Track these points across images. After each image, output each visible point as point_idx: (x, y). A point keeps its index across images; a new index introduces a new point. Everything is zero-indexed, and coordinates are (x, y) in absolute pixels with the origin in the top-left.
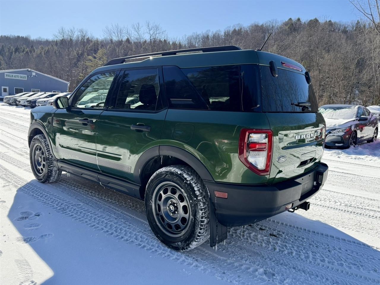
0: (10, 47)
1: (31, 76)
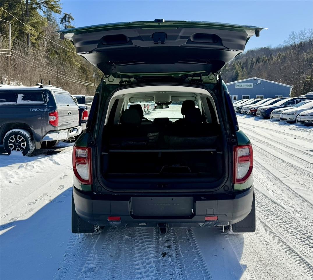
0: (252, 59)
1: (256, 84)
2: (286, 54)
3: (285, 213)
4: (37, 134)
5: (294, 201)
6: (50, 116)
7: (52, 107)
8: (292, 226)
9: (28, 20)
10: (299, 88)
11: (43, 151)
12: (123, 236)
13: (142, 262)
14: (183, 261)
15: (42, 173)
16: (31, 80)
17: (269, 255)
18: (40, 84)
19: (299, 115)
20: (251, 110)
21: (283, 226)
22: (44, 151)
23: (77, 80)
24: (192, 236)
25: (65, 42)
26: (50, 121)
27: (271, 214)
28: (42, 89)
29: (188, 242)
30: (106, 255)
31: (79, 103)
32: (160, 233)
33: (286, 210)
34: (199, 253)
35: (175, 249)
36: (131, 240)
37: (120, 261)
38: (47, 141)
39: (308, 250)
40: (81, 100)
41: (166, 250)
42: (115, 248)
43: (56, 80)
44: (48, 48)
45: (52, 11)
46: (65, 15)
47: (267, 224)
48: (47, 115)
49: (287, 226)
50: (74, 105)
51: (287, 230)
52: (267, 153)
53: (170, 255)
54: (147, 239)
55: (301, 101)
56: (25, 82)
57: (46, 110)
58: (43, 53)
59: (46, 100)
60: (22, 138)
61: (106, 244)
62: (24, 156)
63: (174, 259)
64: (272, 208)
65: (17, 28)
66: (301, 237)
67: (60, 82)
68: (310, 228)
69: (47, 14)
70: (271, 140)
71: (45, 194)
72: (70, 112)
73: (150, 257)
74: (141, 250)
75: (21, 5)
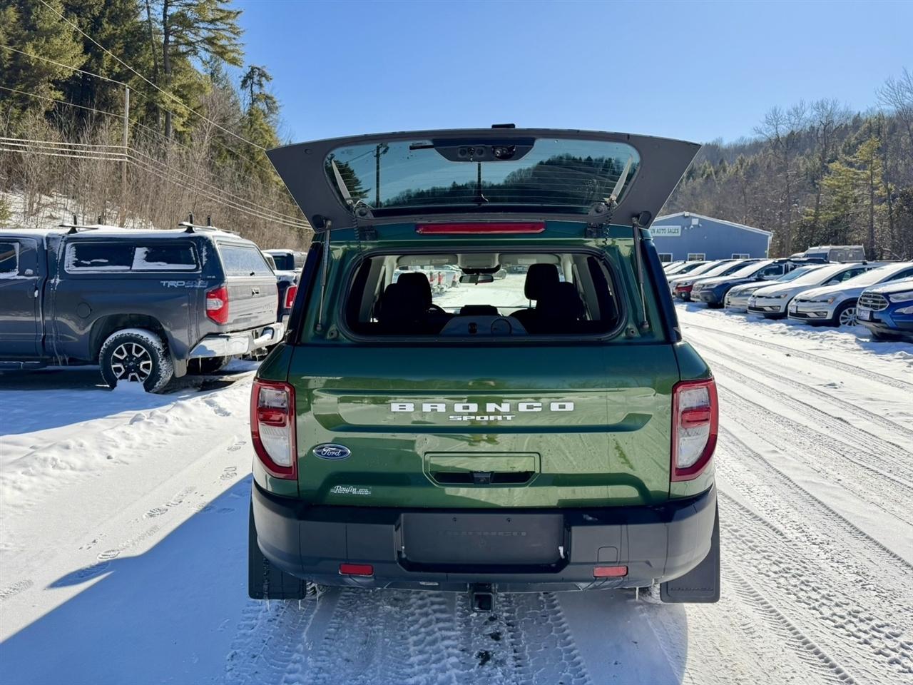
1: (688, 227)
2: (756, 159)
3: (783, 545)
4: (179, 341)
5: (804, 513)
6: (208, 299)
7: (214, 277)
8: (806, 583)
9: (167, 81)
10: (787, 238)
11: (191, 380)
12: (379, 606)
13: (427, 680)
14: (534, 678)
15: (186, 434)
16: (172, 215)
17: (756, 665)
18: (188, 224)
19: (793, 301)
20: (677, 288)
21: (782, 581)
22: (193, 381)
23: (277, 215)
24: (555, 606)
25: (250, 130)
26: (208, 312)
27: (750, 547)
28: (192, 235)
29: (544, 624)
30: (335, 657)
31: (280, 268)
32: (476, 608)
33: (785, 538)
34: (575, 657)
35: (512, 644)
36: (398, 616)
37: (371, 675)
38: (202, 359)
39: (856, 650)
40: (285, 262)
41: (488, 647)
42: (358, 638)
43: (230, 216)
44: (211, 144)
45: (223, 61)
46: (253, 69)
47: (743, 577)
48: (201, 298)
49: (793, 581)
50: (266, 274)
51: (795, 595)
52: (724, 390)
53: (499, 659)
54: (439, 615)
55: (795, 267)
56: (158, 220)
57: (201, 285)
58: (201, 156)
59: (199, 262)
60: (142, 350)
61: (336, 626)
62: (147, 393)
63: (509, 670)
64: (752, 533)
65: (142, 98)
66: (834, 614)
67: (238, 221)
68: (854, 589)
69: (211, 68)
70: (732, 358)
71: (190, 490)
72: (257, 289)
73: (449, 666)
74: (426, 646)
75: (153, 46)
